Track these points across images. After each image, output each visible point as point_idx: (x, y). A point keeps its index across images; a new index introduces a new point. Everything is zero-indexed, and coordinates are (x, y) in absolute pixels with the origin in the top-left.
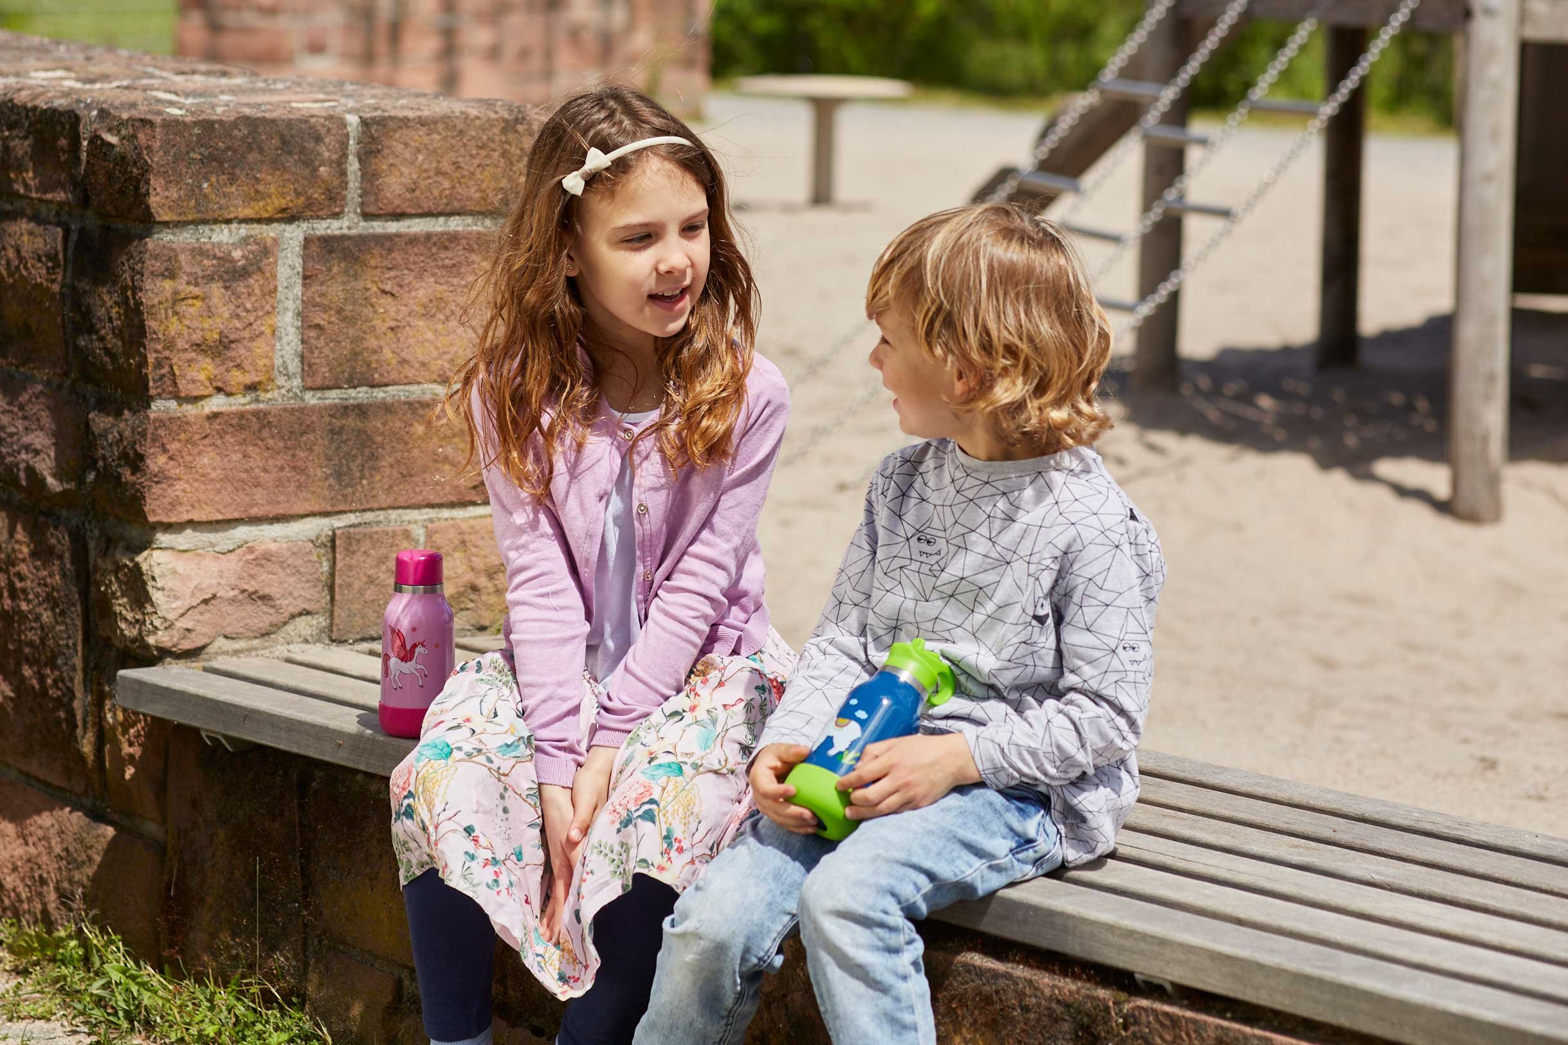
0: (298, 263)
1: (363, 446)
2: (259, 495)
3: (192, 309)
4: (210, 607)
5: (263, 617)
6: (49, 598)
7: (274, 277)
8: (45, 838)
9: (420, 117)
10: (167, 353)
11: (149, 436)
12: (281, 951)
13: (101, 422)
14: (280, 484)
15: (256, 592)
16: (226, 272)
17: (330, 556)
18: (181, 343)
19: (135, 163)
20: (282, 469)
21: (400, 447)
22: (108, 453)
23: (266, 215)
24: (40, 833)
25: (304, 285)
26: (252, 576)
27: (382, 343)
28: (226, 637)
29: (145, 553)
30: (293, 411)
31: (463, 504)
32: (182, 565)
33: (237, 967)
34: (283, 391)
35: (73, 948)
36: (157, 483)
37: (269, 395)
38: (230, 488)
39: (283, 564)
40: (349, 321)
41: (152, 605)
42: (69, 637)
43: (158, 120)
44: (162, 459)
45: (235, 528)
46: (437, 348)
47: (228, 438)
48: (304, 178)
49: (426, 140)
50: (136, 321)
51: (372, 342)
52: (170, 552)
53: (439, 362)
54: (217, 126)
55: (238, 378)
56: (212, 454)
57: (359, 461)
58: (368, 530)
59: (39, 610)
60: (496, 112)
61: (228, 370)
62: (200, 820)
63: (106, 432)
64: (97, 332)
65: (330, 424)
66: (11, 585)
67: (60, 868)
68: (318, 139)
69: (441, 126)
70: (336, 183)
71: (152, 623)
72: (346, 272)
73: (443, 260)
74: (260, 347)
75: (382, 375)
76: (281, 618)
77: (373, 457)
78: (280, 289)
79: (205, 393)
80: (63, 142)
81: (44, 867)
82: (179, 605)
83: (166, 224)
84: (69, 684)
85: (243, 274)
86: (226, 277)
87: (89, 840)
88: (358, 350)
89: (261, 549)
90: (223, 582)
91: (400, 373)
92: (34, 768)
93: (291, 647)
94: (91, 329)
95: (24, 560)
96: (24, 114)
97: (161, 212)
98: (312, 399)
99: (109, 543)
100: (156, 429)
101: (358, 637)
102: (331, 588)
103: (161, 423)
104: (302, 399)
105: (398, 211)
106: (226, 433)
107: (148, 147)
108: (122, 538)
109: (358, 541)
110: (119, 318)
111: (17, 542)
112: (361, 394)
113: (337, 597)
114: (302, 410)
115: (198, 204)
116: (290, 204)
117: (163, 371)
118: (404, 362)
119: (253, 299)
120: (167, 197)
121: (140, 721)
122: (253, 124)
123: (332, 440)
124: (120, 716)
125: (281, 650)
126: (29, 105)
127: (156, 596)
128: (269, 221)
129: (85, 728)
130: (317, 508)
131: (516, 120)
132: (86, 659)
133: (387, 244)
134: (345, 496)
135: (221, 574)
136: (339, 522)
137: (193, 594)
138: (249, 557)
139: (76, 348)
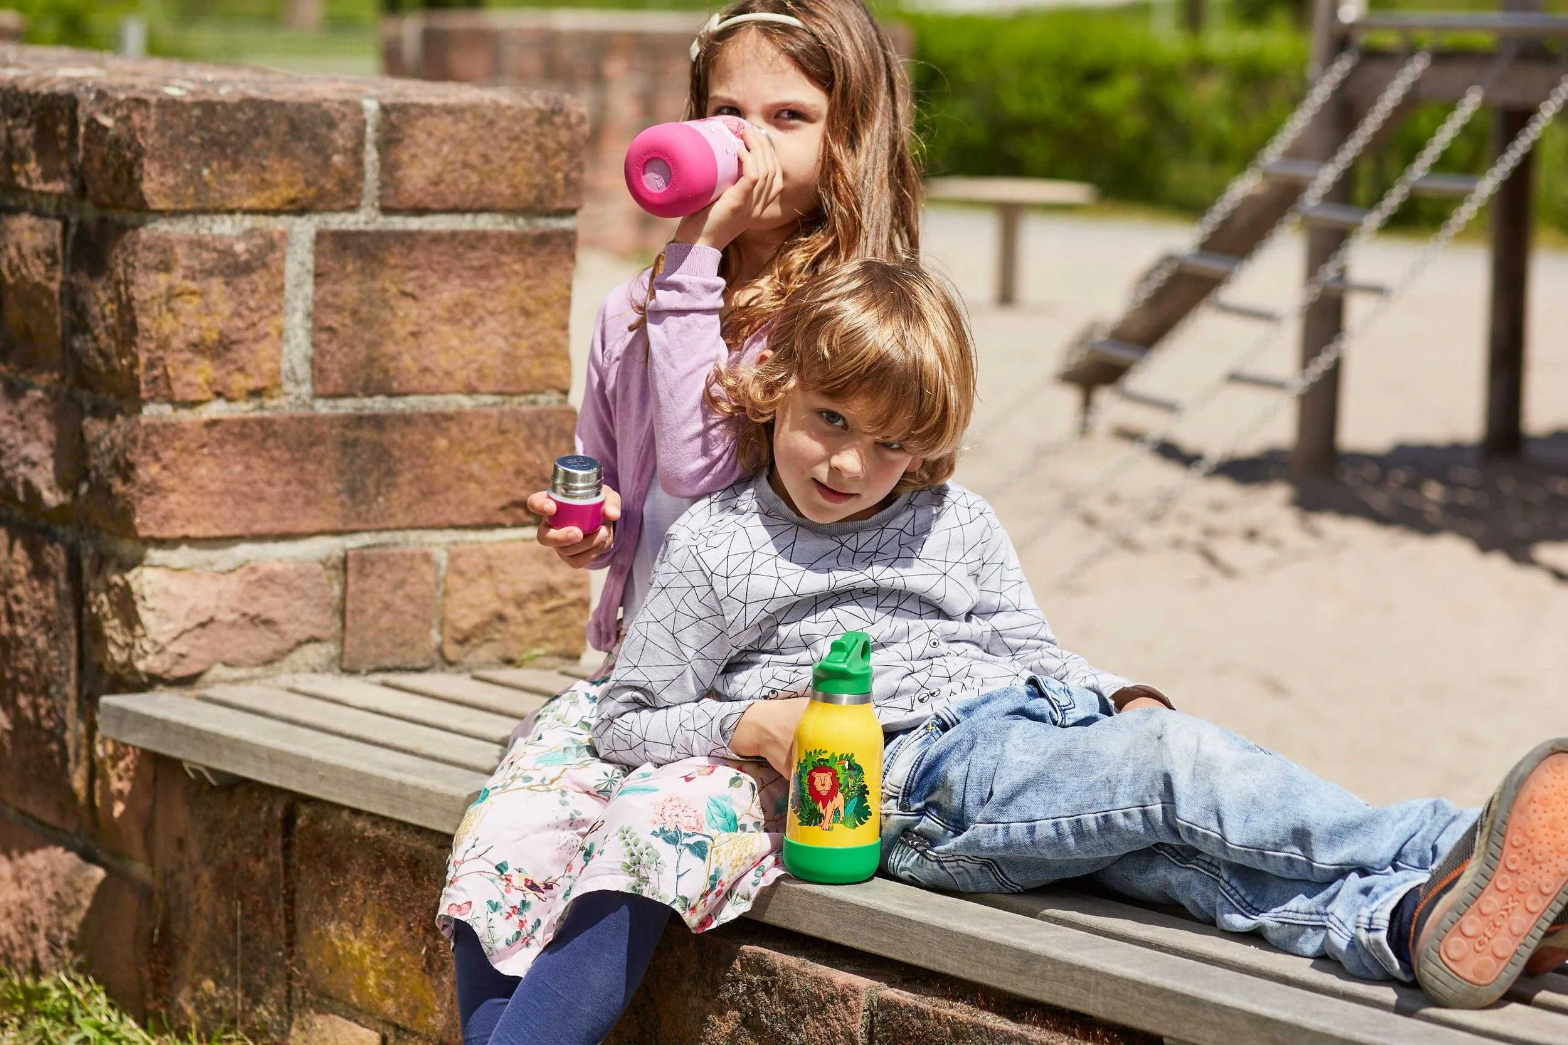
0: (309, 260)
1: (380, 460)
2: (263, 510)
3: (189, 306)
4: (206, 631)
5: (267, 643)
6: (45, 622)
7: (281, 273)
8: (38, 882)
9: (445, 105)
10: (160, 353)
11: (140, 444)
12: (265, 1005)
13: (94, 428)
14: (285, 499)
15: (257, 616)
16: (228, 266)
17: (342, 578)
18: (176, 343)
19: (129, 146)
20: (288, 483)
21: (420, 461)
22: (99, 462)
23: (272, 206)
24: (33, 876)
25: (317, 284)
26: (255, 599)
27: (402, 349)
28: (226, 664)
29: (136, 571)
30: (300, 420)
31: (490, 526)
32: (176, 584)
33: (220, 1022)
34: (291, 398)
35: (56, 1000)
36: (149, 494)
37: (275, 402)
38: (229, 500)
39: (288, 587)
40: (366, 323)
41: (142, 626)
42: (62, 664)
43: (153, 99)
44: (154, 469)
45: (235, 545)
46: (463, 356)
47: (229, 448)
48: (316, 167)
49: (452, 129)
50: (128, 318)
51: (390, 348)
52: (162, 571)
53: (465, 372)
54: (219, 108)
55: (239, 382)
56: (211, 465)
57: (375, 476)
58: (383, 551)
59: (35, 635)
60: (530, 102)
61: (229, 374)
62: (186, 862)
63: (99, 439)
64: (91, 331)
65: (343, 435)
66: (8, 608)
67: (50, 915)
68: (332, 125)
69: (468, 115)
70: (351, 173)
71: (141, 647)
72: (362, 271)
73: (470, 260)
74: (265, 349)
75: (400, 384)
76: (286, 645)
77: (390, 472)
78: (288, 287)
79: (202, 397)
80: (63, 129)
81: (36, 913)
82: (172, 628)
83: (161, 213)
84: (61, 715)
85: (246, 269)
86: (227, 272)
87: (79, 884)
88: (374, 355)
89: (264, 569)
90: (222, 604)
91: (421, 382)
92: (31, 807)
93: (296, 677)
94: (86, 329)
95: (21, 582)
96: (26, 101)
97: (155, 199)
98: (323, 408)
99: (102, 562)
100: (148, 435)
101: (372, 667)
102: (342, 613)
103: (152, 429)
104: (312, 407)
105: (421, 206)
106: (227, 442)
107: (143, 130)
108: (114, 555)
109: (373, 564)
110: (112, 316)
111: (16, 562)
112: (377, 404)
113: (349, 623)
114: (311, 419)
115: (197, 192)
116: (300, 195)
117: (156, 372)
118: (425, 370)
119: (257, 296)
120: (162, 184)
121: (128, 753)
122: (259, 106)
123: (344, 453)
124: (110, 748)
125: (285, 679)
126: (32, 91)
127: (146, 617)
128: (277, 212)
129: (77, 762)
130: (326, 526)
131: (553, 112)
132: (79, 687)
133: (408, 242)
134: (359, 515)
135: (220, 595)
136: (352, 542)
137: (187, 617)
138: (253, 577)
139: (72, 350)
